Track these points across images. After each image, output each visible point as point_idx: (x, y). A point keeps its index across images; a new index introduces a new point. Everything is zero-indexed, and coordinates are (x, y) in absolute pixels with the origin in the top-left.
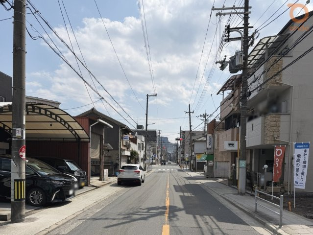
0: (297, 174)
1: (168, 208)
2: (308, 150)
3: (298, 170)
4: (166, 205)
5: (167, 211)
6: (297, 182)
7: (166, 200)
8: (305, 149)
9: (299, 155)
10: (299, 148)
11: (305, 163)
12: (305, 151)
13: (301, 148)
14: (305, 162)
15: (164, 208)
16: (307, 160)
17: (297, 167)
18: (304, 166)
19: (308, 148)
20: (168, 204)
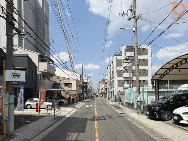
1: (96, 120)
4: (96, 121)
5: (96, 119)
7: (97, 125)
15: (97, 120)
20: (96, 122)
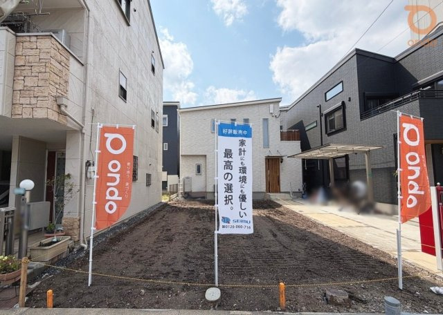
0: (228, 200)
2: (248, 141)
3: (229, 188)
6: (227, 220)
8: (241, 138)
9: (228, 153)
10: (227, 135)
11: (244, 172)
12: (242, 143)
13: (232, 135)
14: (243, 170)
16: (249, 164)
17: (227, 182)
18: (243, 179)
19: (249, 135)
